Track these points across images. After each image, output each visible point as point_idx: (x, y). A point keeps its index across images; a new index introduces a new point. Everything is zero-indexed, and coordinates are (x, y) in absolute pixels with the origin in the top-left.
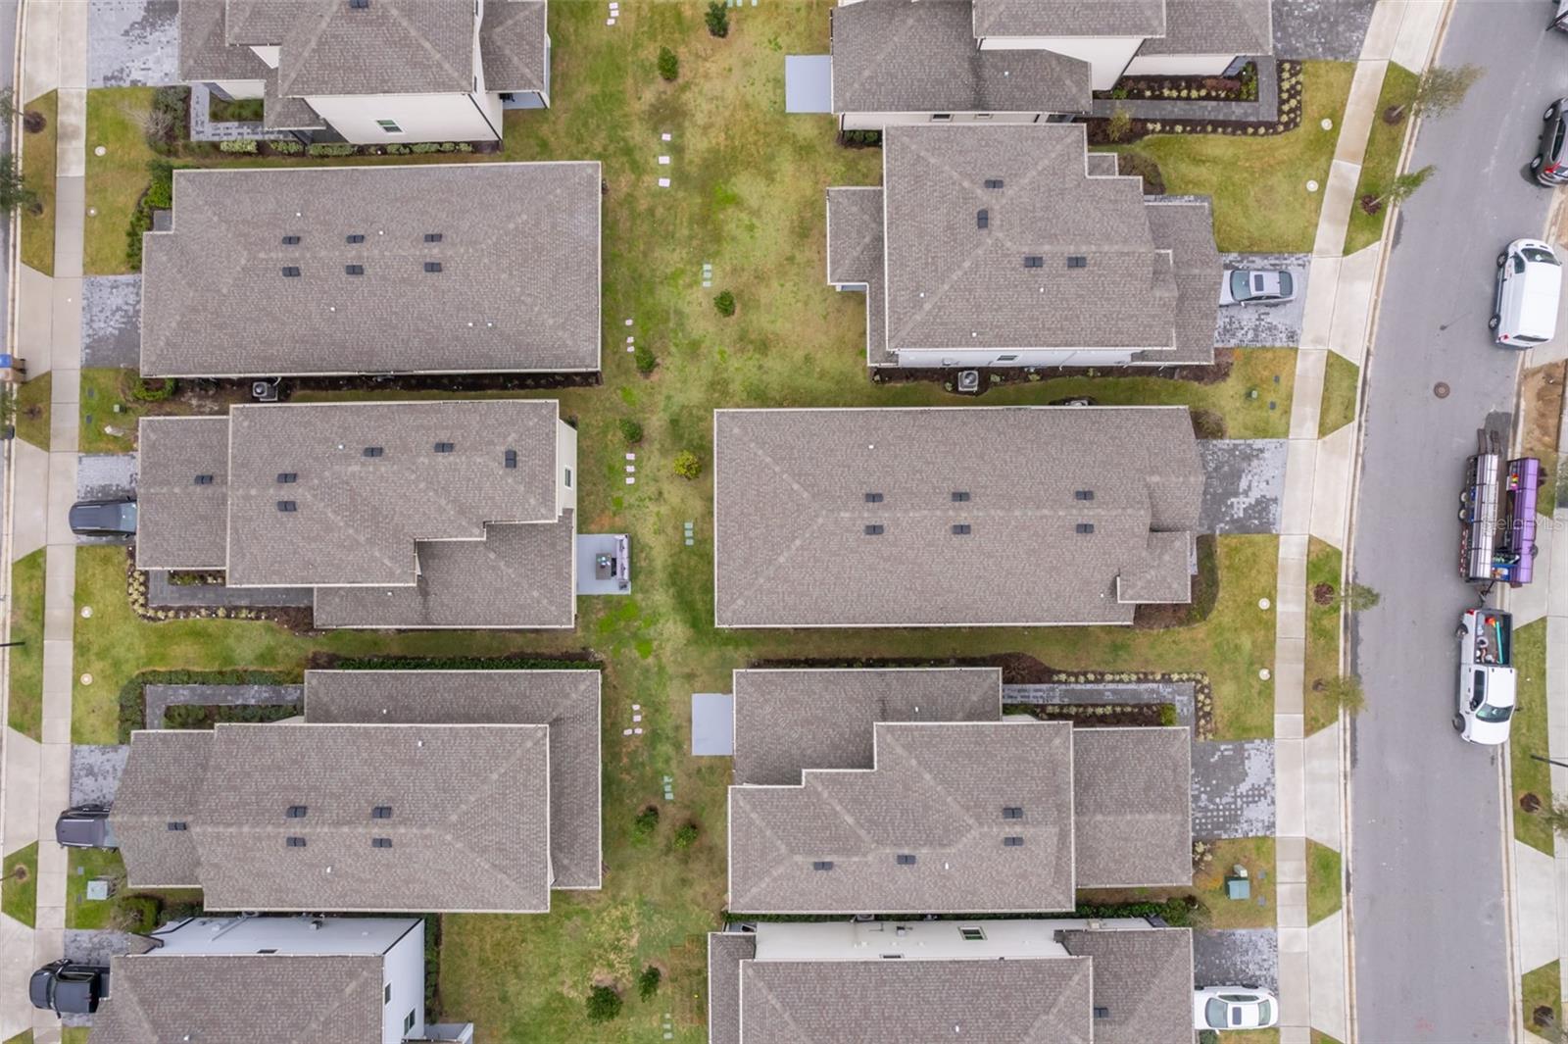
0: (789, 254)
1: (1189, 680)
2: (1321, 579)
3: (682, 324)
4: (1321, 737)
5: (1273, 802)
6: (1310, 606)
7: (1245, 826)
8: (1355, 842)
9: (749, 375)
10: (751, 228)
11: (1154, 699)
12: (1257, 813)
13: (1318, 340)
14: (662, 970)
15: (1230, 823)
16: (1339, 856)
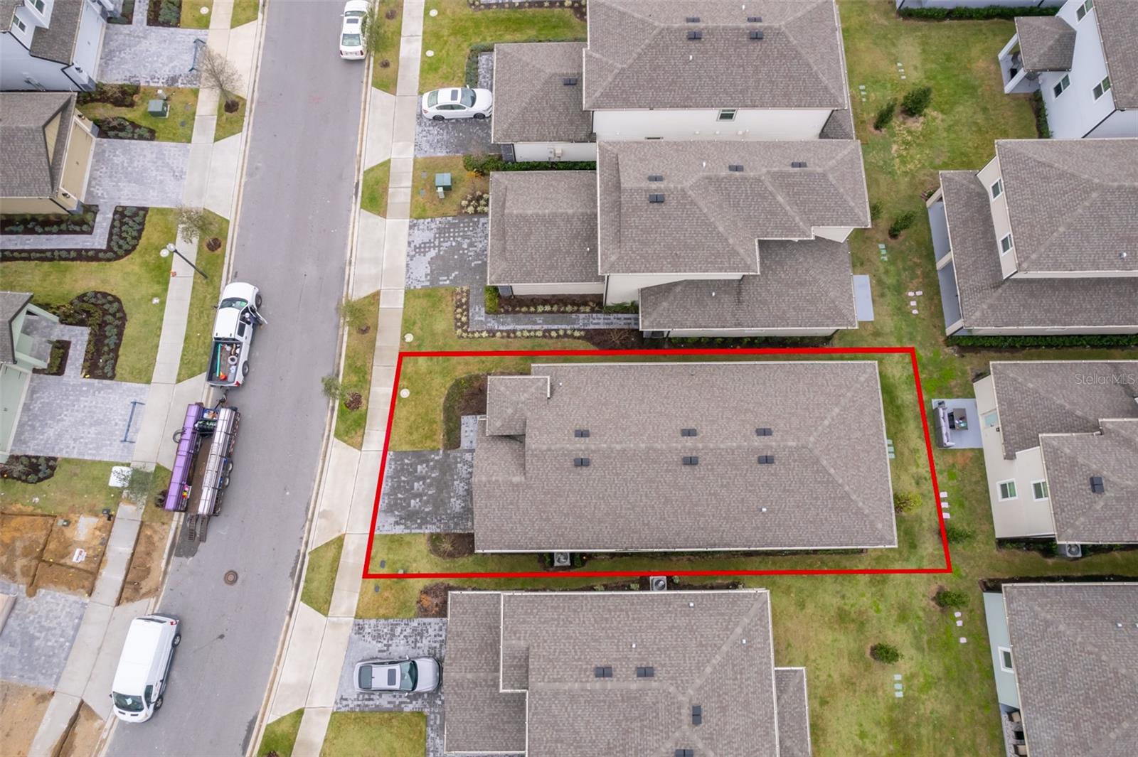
0: (826, 707)
1: (473, 333)
2: (355, 414)
3: (916, 638)
4: (366, 291)
5: (409, 243)
6: (367, 392)
7: (433, 226)
8: (348, 216)
9: (853, 590)
10: (863, 735)
11: (502, 318)
12: (422, 236)
13: (336, 626)
14: (872, 129)
15: (445, 228)
16: (362, 207)
